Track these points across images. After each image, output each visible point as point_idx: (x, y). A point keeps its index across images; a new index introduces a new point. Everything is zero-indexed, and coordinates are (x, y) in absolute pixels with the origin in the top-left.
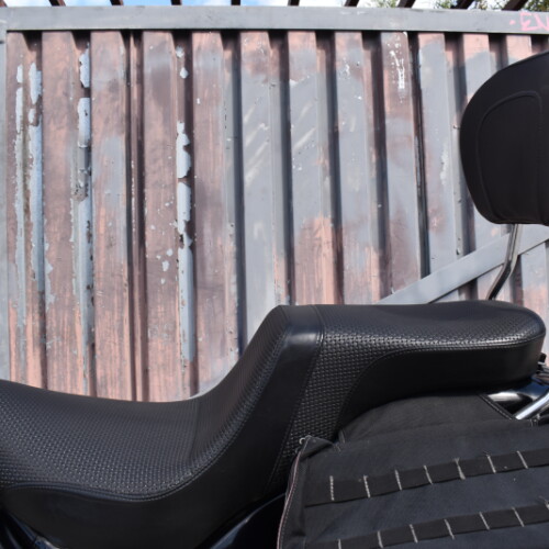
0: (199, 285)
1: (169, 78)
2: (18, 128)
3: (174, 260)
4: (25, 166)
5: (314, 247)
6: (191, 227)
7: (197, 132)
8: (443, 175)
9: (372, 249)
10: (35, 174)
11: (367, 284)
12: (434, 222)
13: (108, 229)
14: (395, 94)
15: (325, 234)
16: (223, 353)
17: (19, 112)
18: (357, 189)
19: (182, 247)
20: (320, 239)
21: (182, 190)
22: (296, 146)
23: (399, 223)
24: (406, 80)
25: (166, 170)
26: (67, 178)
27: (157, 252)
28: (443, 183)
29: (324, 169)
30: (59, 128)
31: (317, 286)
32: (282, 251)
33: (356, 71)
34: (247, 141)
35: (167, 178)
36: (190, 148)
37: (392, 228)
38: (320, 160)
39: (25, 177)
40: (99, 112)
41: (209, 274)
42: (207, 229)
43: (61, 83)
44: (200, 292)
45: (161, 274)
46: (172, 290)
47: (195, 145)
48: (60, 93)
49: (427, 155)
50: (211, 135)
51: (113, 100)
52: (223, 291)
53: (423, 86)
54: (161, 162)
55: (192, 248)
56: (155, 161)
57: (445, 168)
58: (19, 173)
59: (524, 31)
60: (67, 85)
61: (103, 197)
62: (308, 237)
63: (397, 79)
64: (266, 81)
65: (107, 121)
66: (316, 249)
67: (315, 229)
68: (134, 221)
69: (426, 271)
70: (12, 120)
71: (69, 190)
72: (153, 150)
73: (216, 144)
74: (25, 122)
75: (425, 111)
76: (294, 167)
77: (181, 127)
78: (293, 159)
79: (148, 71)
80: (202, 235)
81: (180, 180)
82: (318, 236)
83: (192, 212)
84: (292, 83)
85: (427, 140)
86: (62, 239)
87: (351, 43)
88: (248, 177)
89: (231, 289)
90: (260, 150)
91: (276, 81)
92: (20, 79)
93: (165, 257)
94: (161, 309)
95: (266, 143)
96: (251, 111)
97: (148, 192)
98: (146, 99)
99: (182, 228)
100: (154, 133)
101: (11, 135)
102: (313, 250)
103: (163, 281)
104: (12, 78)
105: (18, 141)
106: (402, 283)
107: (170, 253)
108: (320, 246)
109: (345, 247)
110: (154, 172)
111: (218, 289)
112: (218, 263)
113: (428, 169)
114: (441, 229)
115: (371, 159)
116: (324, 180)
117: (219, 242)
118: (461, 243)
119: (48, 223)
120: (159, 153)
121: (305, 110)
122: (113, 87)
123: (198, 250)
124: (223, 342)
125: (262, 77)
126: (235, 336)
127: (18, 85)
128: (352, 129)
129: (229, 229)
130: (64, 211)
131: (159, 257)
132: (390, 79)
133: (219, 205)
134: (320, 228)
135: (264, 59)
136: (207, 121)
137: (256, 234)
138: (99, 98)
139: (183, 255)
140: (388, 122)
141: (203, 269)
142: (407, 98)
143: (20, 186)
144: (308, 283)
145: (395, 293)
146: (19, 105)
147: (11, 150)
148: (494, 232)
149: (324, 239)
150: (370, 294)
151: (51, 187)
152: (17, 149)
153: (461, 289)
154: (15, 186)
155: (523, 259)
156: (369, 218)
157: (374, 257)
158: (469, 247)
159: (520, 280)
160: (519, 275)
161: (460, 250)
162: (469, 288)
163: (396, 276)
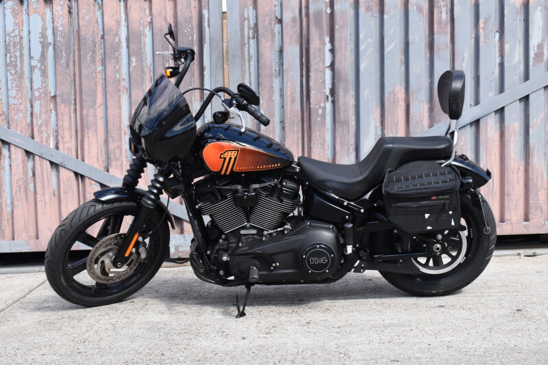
0: (337, 121)
1: (322, 14)
2: (246, 41)
3: (324, 109)
4: (249, 61)
5: (395, 102)
6: (333, 92)
7: (336, 43)
9: (425, 103)
10: (253, 63)
11: (422, 121)
13: (291, 93)
14: (440, 22)
15: (401, 95)
16: (348, 155)
17: (246, 33)
18: (418, 72)
19: (328, 101)
20: (398, 98)
21: (328, 73)
22: (387, 50)
24: (447, 13)
25: (321, 63)
26: (271, 67)
27: (316, 105)
28: (464, 68)
29: (401, 61)
30: (267, 42)
31: (396, 122)
32: (379, 104)
33: (420, 9)
34: (362, 48)
35: (321, 68)
36: (332, 51)
37: (436, 92)
38: (400, 56)
39: (250, 66)
40: (287, 33)
41: (341, 116)
42: (341, 93)
43: (267, 18)
44: (337, 125)
45: (318, 115)
46: (323, 124)
47: (336, 50)
48: (267, 23)
49: (456, 54)
50: (343, 45)
51: (294, 27)
52: (349, 124)
53: (455, 17)
54: (318, 59)
55: (333, 102)
56: (315, 58)
57: (465, 61)
58: (247, 64)
60: (270, 19)
61: (289, 77)
62: (392, 97)
63: (441, 13)
64: (372, 16)
65: (291, 38)
67: (396, 93)
68: (304, 89)
70: (243, 37)
71: (272, 73)
72: (314, 53)
73: (346, 50)
74: (249, 38)
75: (456, 30)
76: (385, 61)
77: (327, 39)
78: (385, 57)
79: (311, 11)
80: (339, 96)
81: (327, 67)
82: (397, 96)
83: (333, 84)
84: (385, 17)
85: (456, 46)
86: (269, 98)
88: (362, 66)
89: (353, 123)
90: (368, 53)
91: (377, 14)
92: (246, 16)
93: (320, 107)
94: (318, 133)
95: (371, 49)
96: (364, 32)
97: (312, 74)
98: (311, 26)
99: (328, 92)
100: (314, 45)
101: (243, 45)
102: (394, 104)
103: (319, 119)
104: (242, 15)
105: (246, 48)
106: (440, 121)
107: (322, 105)
108: (398, 102)
109: (411, 102)
110: (315, 64)
111: (346, 123)
112: (346, 110)
113: (456, 61)
115: (426, 55)
116: (401, 66)
117: (347, 100)
118: (473, 100)
119: (262, 90)
120: (317, 54)
121: (392, 30)
122: (294, 20)
123: (336, 103)
124: (348, 149)
125: (370, 14)
126: (354, 146)
127: (245, 19)
128: (416, 41)
129: (352, 92)
130: (270, 84)
131: (317, 107)
132: (438, 13)
133: (347, 81)
134: (398, 92)
135: (371, 4)
136: (341, 37)
137: (365, 96)
138: (287, 26)
139: (329, 105)
140: (435, 36)
141: (339, 113)
142: (446, 24)
143: (247, 71)
144: (391, 120)
145: (436, 126)
146: (246, 29)
147: (243, 53)
148: (491, 94)
149: (400, 98)
150: (423, 126)
151: (263, 72)
152: (246, 52)
153: (471, 124)
154: (245, 71)
155: (506, 109)
156: (424, 87)
157: (425, 107)
158: (477, 102)
159: (504, 120)
160: (504, 117)
161: (473, 103)
162: (476, 123)
163: (437, 117)
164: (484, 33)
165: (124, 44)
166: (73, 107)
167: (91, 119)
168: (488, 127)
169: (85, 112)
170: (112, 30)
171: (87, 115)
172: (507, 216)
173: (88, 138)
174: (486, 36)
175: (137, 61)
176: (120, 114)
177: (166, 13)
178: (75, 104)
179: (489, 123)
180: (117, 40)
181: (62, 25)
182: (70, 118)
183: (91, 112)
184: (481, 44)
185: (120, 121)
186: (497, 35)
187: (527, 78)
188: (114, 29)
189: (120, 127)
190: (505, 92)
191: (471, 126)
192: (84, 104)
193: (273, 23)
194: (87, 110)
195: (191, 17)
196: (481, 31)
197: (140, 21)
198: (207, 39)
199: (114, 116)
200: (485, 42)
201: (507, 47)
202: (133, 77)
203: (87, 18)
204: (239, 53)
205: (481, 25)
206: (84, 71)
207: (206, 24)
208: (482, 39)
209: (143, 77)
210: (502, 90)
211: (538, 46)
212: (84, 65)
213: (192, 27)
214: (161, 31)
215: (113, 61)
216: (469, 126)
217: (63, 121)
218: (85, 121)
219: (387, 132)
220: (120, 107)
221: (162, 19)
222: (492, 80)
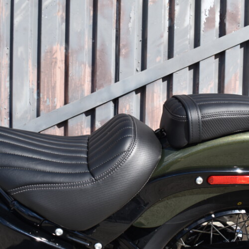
8: (130, 25)
9: (87, 66)
11: (82, 85)
12: (123, 52)
18: (79, 31)
20: (56, 58)
23: (103, 51)
28: (130, 29)
31: (53, 85)
32: (36, 64)
37: (98, 54)
49: (122, 12)
57: (131, 21)
62: (49, 57)
66: (53, 64)
67: (54, 52)
69: (117, 79)
76: (42, 16)
78: (43, 12)
82: (54, 56)
89: (7, 85)
90: (23, 6)
95: (27, 1)
102: (51, 64)
106: (102, 86)
108: (56, 62)
109: (70, 64)
113: (121, 21)
114: (127, 56)
115: (90, 14)
116: (62, 24)
118: (140, 64)
126: (8, 110)
129: (6, 50)
134: (56, 51)
137: (19, 54)
144: (48, 83)
145: (97, 91)
148: (158, 59)
150: (83, 91)
153: (137, 91)
155: (175, 76)
156: (86, 47)
157: (88, 70)
158: (143, 67)
159: (172, 88)
160: (172, 85)
161: (139, 69)
162: (142, 90)
163: (99, 82)
168: (155, 95)
179: (156, 90)
187: (197, 43)
190: (175, 57)
191: (136, 93)
200: (154, 2)
201: (177, 9)
210: (170, 55)
211: (209, 11)
216: (134, 93)
219: (44, 96)
222: (161, 44)
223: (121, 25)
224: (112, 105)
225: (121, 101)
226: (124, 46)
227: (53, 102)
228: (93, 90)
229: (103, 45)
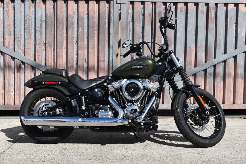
1: (161, 13)
2: (129, 23)
4: (130, 31)
5: (191, 51)
8: (221, 37)
9: (203, 52)
10: (131, 32)
11: (202, 60)
12: (218, 47)
14: (211, 18)
15: (194, 49)
17: (129, 20)
18: (201, 39)
22: (188, 29)
23: (210, 47)
24: (214, 14)
25: (160, 33)
26: (139, 34)
29: (194, 34)
30: (138, 23)
31: (191, 60)
32: (184, 52)
33: (203, 12)
34: (178, 28)
35: (160, 35)
37: (208, 48)
38: (194, 32)
40: (146, 20)
43: (138, 13)
48: (138, 15)
49: (217, 32)
51: (149, 17)
53: (218, 16)
56: (158, 31)
57: (221, 35)
59: (243, 3)
60: (140, 14)
61: (147, 38)
62: (190, 49)
63: (212, 14)
64: (183, 14)
65: (148, 22)
69: (215, 58)
70: (127, 21)
71: (139, 37)
72: (158, 29)
74: (130, 22)
75: (218, 22)
76: (188, 34)
79: (157, 11)
84: (188, 15)
85: (217, 28)
87: (202, 6)
88: (178, 35)
90: (180, 30)
91: (185, 14)
95: (182, 28)
96: (179, 21)
97: (156, 38)
98: (157, 18)
100: (158, 25)
101: (127, 24)
102: (191, 52)
104: (128, 12)
105: (129, 26)
106: (210, 60)
109: (198, 52)
110: (158, 34)
115: (205, 32)
116: (194, 36)
121: (191, 21)
122: (149, 15)
125: (182, 13)
128: (201, 26)
129: (173, 46)
130: (138, 41)
132: (210, 14)
133: (171, 41)
134: (192, 47)
135: (182, 9)
137: (179, 48)
138: (146, 17)
140: (209, 24)
142: (214, 19)
143: (129, 35)
144: (189, 59)
145: (208, 62)
146: (129, 18)
147: (127, 28)
148: (231, 49)
149: (193, 50)
150: (202, 62)
151: (135, 36)
152: (129, 27)
153: (223, 62)
154: (128, 36)
155: (238, 56)
156: (203, 45)
157: (204, 54)
158: (225, 53)
159: (236, 60)
160: (236, 59)
161: (223, 53)
162: (225, 62)
163: (208, 58)
164: (230, 24)
165: (76, 22)
166: (53, 48)
167: (61, 53)
169: (58, 50)
170: (71, 16)
171: (59, 52)
172: (236, 101)
173: (59, 61)
174: (230, 25)
175: (81, 29)
176: (73, 52)
177: (95, 10)
178: (54, 47)
179: (230, 62)
180: (73, 20)
181: (50, 13)
182: (52, 53)
183: (61, 51)
184: (228, 28)
185: (73, 55)
186: (235, 25)
188: (72, 15)
189: (73, 57)
192: (58, 47)
193: (140, 16)
194: (59, 50)
195: (105, 12)
196: (228, 23)
197: (84, 12)
198: (112, 21)
199: (71, 52)
200: (230, 27)
201: (239, 30)
202: (79, 36)
203: (61, 10)
204: (126, 28)
205: (229, 20)
206: (58, 33)
207: (112, 15)
208: (228, 26)
209: (84, 36)
210: (236, 48)
212: (58, 30)
213: (106, 16)
214: (93, 17)
215: (71, 29)
217: (48, 54)
218: (58, 54)
219: (187, 64)
220: (73, 49)
221: (93, 12)
222: (232, 44)
223: (217, 36)
224: (213, 67)
225: (217, 66)
226: (218, 45)
227: (191, 66)
228: (206, 62)
229: (210, 44)
